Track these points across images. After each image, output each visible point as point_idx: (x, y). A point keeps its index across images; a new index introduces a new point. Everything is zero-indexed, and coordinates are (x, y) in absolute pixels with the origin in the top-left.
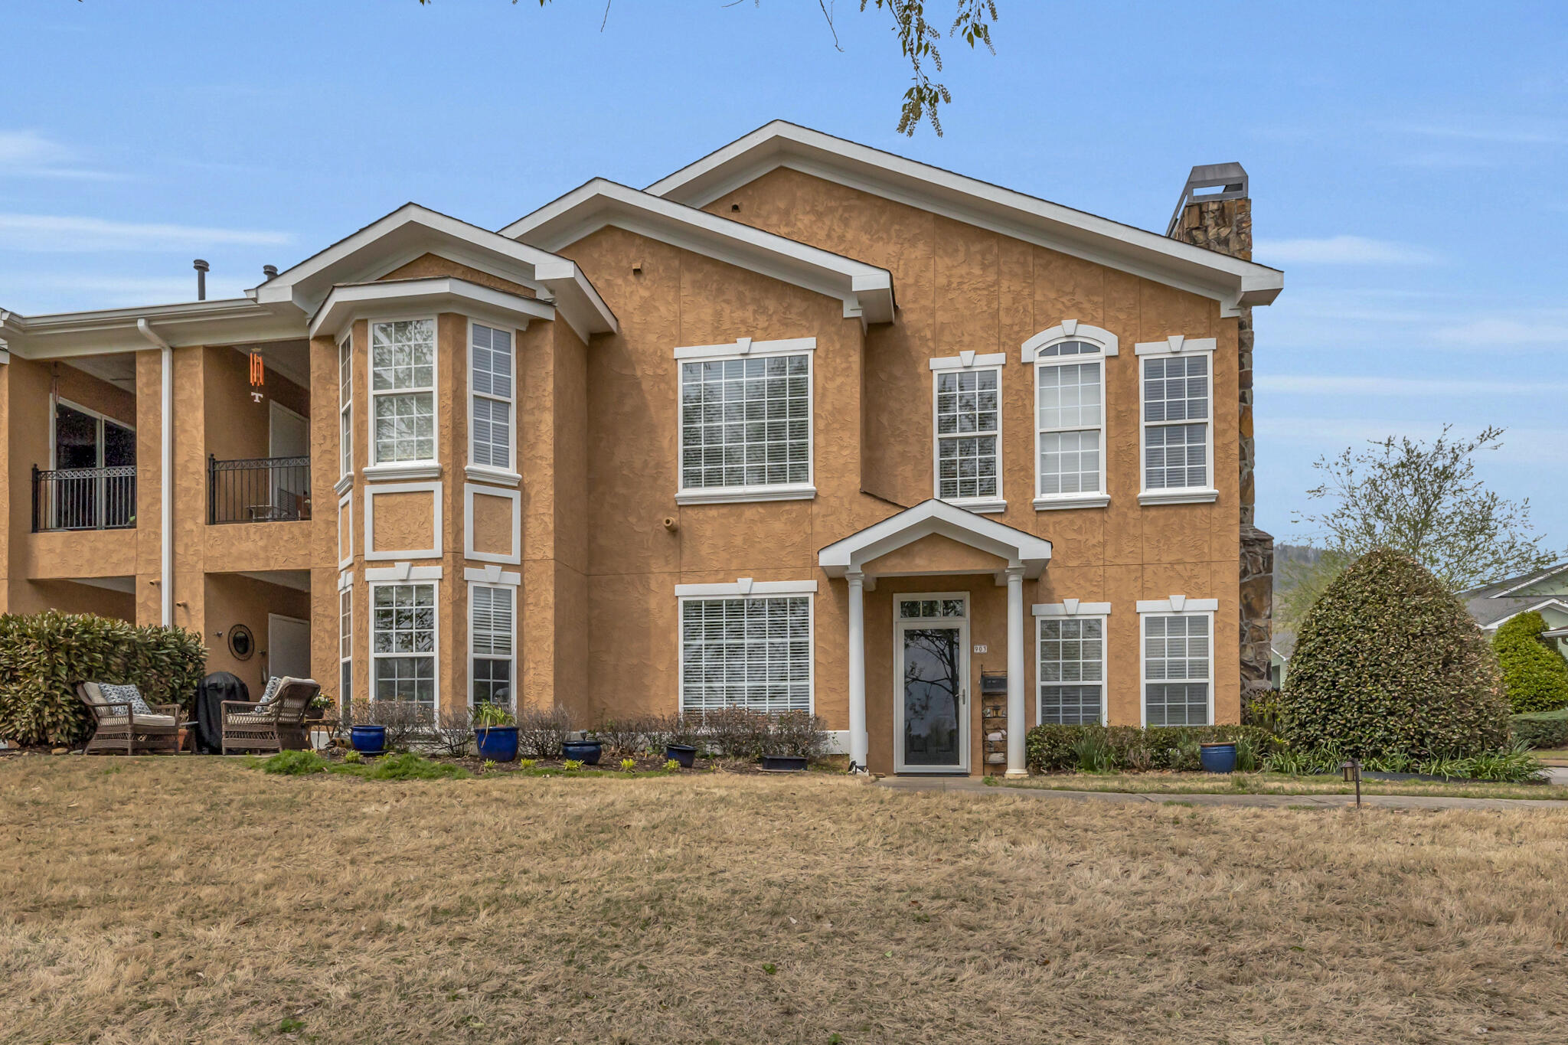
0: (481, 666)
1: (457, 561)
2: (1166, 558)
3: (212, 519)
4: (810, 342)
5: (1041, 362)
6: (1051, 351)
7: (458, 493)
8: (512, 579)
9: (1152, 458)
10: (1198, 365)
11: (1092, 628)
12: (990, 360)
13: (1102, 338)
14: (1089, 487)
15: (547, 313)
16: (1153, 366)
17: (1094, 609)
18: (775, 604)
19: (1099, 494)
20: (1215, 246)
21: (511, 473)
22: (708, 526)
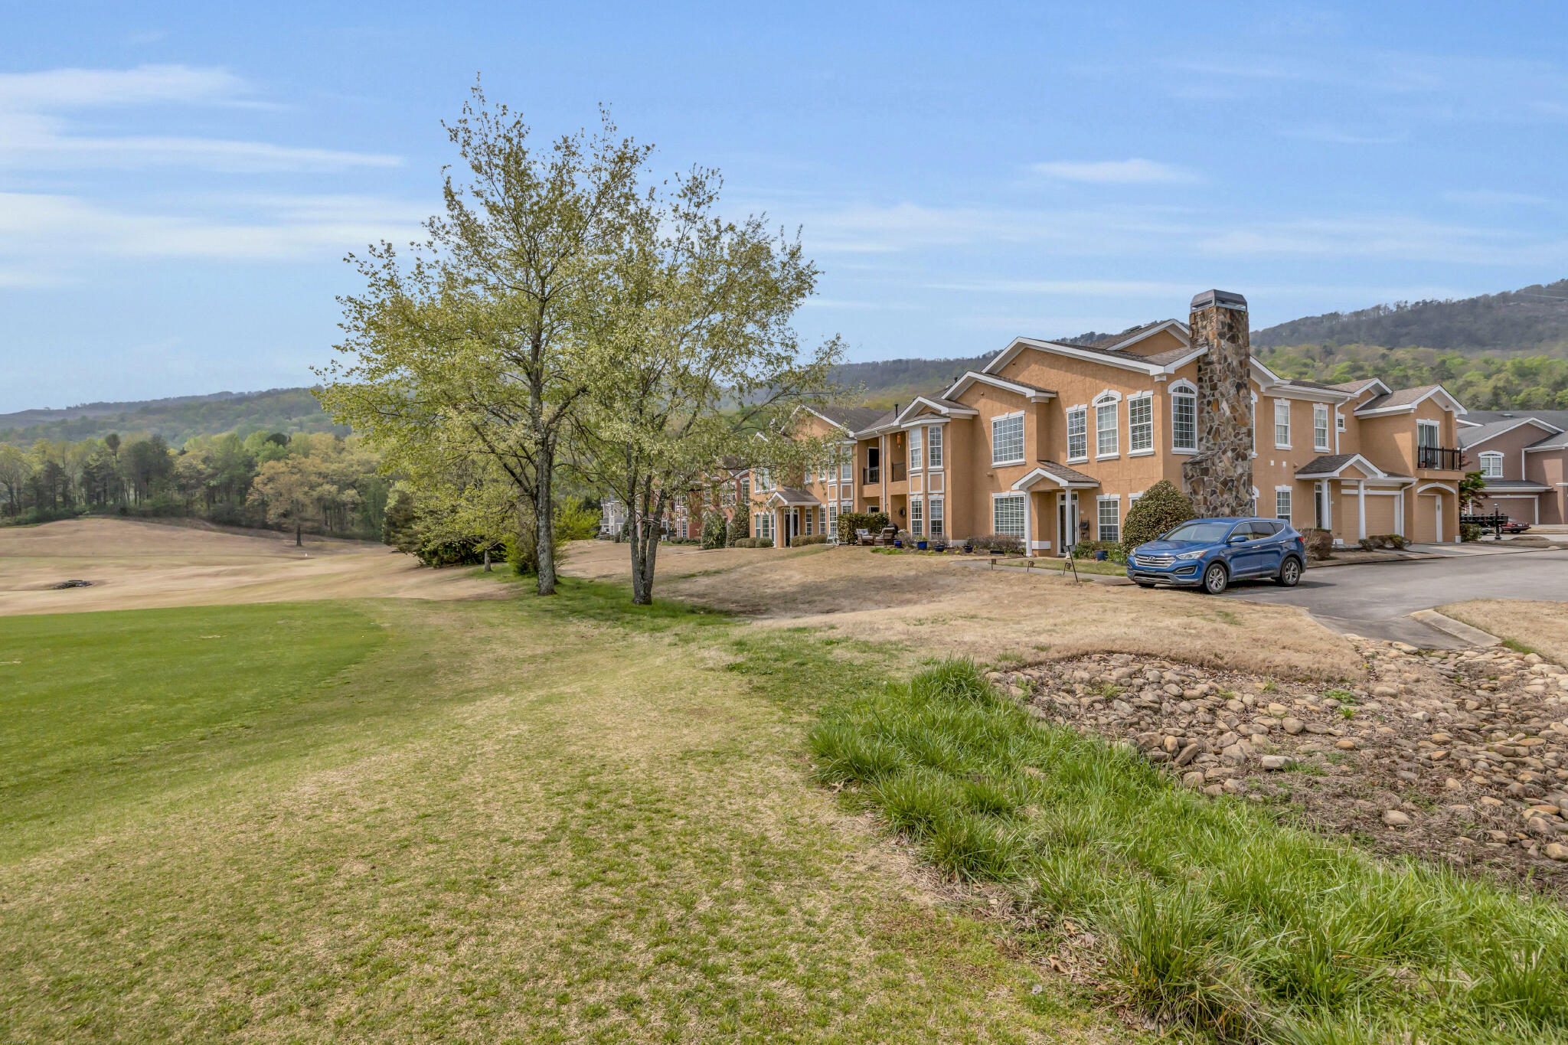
0: (934, 523)
1: (926, 494)
2: (1137, 476)
3: (893, 480)
4: (1023, 412)
5: (1098, 405)
6: (1102, 401)
7: (926, 476)
8: (942, 497)
9: (1134, 438)
10: (1147, 401)
11: (1115, 503)
12: (1083, 407)
13: (1116, 394)
14: (1115, 451)
15: (949, 420)
16: (1133, 404)
17: (1116, 497)
18: (1017, 499)
19: (1117, 454)
20: (1201, 330)
21: (941, 467)
22: (1000, 474)
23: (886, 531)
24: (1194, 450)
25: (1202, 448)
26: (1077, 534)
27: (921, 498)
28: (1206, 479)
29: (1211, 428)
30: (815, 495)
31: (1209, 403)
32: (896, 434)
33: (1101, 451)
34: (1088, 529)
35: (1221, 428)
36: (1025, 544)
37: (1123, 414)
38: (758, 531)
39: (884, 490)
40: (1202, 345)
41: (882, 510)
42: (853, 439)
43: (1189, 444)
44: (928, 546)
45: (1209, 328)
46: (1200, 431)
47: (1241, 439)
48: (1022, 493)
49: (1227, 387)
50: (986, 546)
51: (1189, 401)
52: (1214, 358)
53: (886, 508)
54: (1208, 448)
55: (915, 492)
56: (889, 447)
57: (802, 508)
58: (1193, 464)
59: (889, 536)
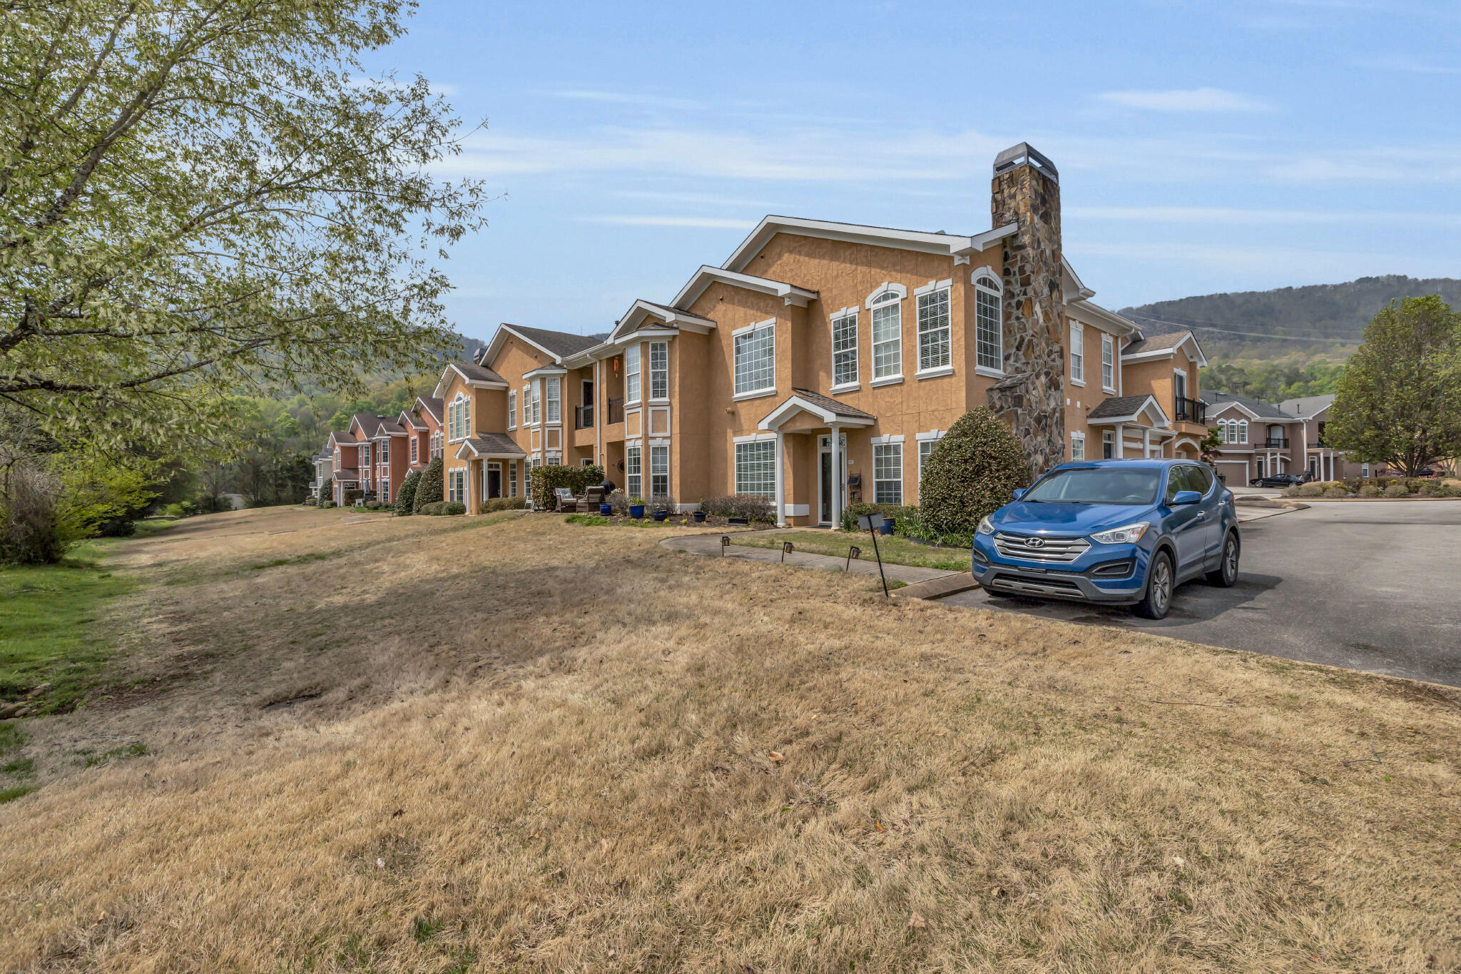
0: (656, 479)
1: (646, 438)
2: (930, 408)
3: (610, 422)
4: (773, 320)
5: (874, 307)
6: (878, 301)
7: (646, 411)
8: (667, 442)
9: (924, 352)
10: (944, 296)
11: (896, 449)
12: (853, 311)
13: (900, 289)
14: (896, 372)
15: (677, 333)
16: (923, 301)
17: (898, 439)
18: (765, 444)
19: (900, 376)
20: (1008, 201)
21: (666, 399)
22: (743, 410)
23: (591, 491)
24: (999, 372)
25: (1009, 369)
26: (846, 494)
27: (639, 443)
28: (1020, 411)
29: (1022, 339)
30: (520, 445)
31: (1019, 304)
32: (612, 359)
33: (878, 374)
34: (859, 486)
35: (1035, 340)
36: (775, 508)
37: (908, 319)
38: (452, 492)
39: (597, 436)
40: (1009, 223)
41: (597, 463)
42: (560, 366)
43: (991, 363)
44: (646, 511)
45: (1019, 197)
46: (1006, 345)
47: (1054, 360)
48: (772, 436)
49: (1039, 283)
50: (724, 511)
51: (993, 300)
52: (1026, 239)
53: (600, 460)
54: (1017, 370)
55: (633, 434)
56: (604, 376)
57: (505, 461)
58: (1001, 390)
59: (595, 498)
